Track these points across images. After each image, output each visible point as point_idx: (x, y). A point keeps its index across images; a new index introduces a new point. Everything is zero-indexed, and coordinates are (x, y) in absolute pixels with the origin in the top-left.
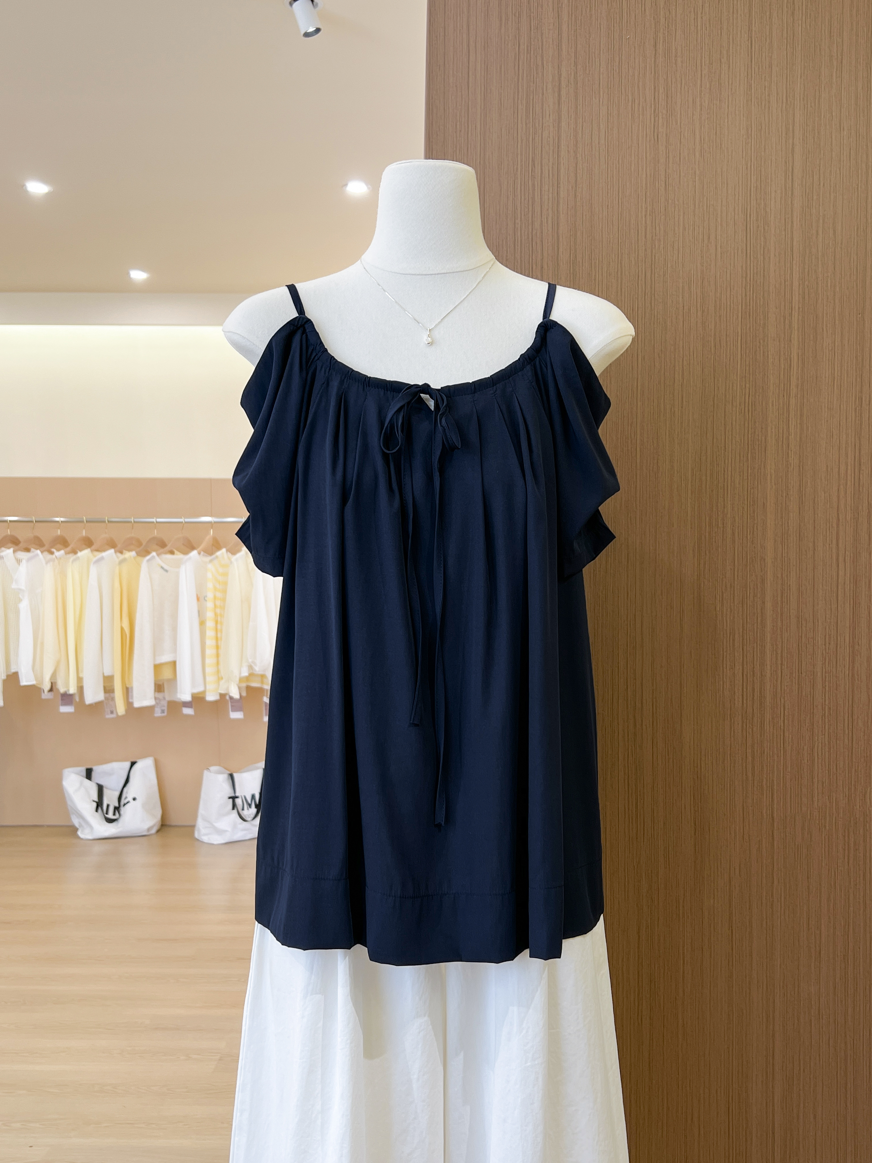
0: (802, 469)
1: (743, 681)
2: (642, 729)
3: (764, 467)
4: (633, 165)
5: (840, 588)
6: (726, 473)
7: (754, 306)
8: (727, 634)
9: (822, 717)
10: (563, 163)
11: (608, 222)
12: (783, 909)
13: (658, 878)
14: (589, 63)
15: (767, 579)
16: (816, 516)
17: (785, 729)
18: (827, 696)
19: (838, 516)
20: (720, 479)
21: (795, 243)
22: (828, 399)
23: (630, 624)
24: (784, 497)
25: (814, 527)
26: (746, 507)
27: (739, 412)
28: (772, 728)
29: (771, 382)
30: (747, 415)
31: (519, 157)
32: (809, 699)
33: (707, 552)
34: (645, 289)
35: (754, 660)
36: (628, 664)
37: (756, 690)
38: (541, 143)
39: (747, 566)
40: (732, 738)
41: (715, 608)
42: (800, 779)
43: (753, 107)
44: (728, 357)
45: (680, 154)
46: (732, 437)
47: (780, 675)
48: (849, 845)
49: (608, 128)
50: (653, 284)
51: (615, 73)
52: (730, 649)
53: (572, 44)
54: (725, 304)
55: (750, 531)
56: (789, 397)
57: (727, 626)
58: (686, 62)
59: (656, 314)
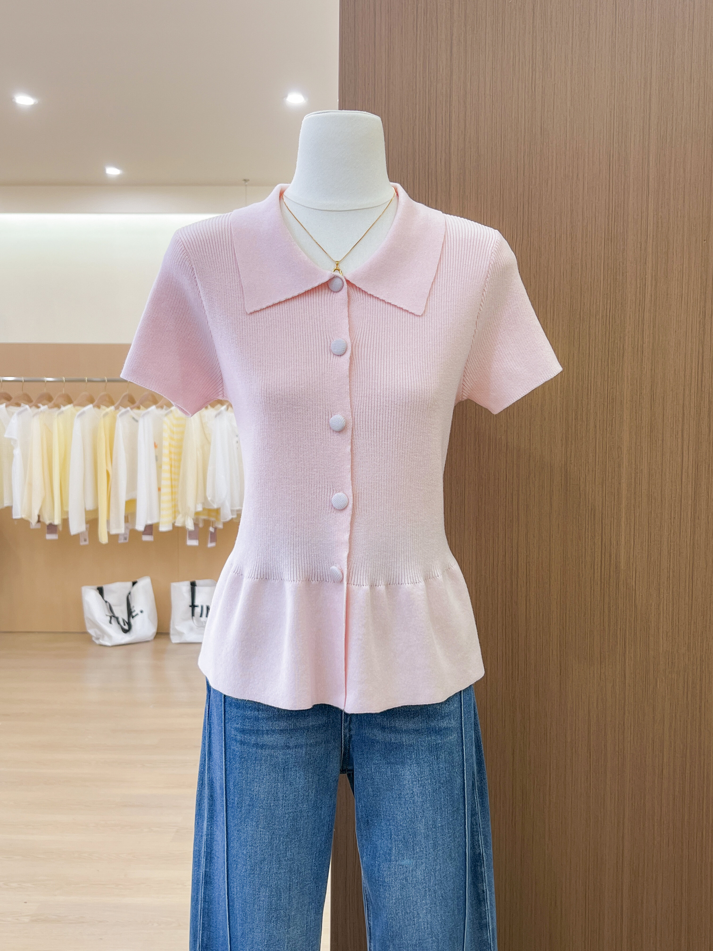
0: (653, 372)
1: (602, 548)
2: (517, 589)
3: (622, 370)
4: (514, 113)
5: (684, 471)
8: (589, 510)
10: (455, 111)
12: (632, 736)
13: (529, 710)
14: (477, 24)
15: (623, 464)
16: (665, 412)
17: (636, 590)
18: (671, 560)
19: (683, 412)
20: (584, 380)
21: (651, 179)
22: (677, 313)
24: (638, 395)
28: (625, 587)
29: (629, 298)
30: (608, 327)
31: (417, 106)
32: (657, 564)
33: (573, 441)
34: (523, 219)
37: (612, 557)
38: (436, 94)
40: (592, 596)
42: (648, 629)
44: (593, 278)
47: (633, 544)
48: (687, 683)
52: (591, 522)
55: (609, 424)
57: (589, 503)
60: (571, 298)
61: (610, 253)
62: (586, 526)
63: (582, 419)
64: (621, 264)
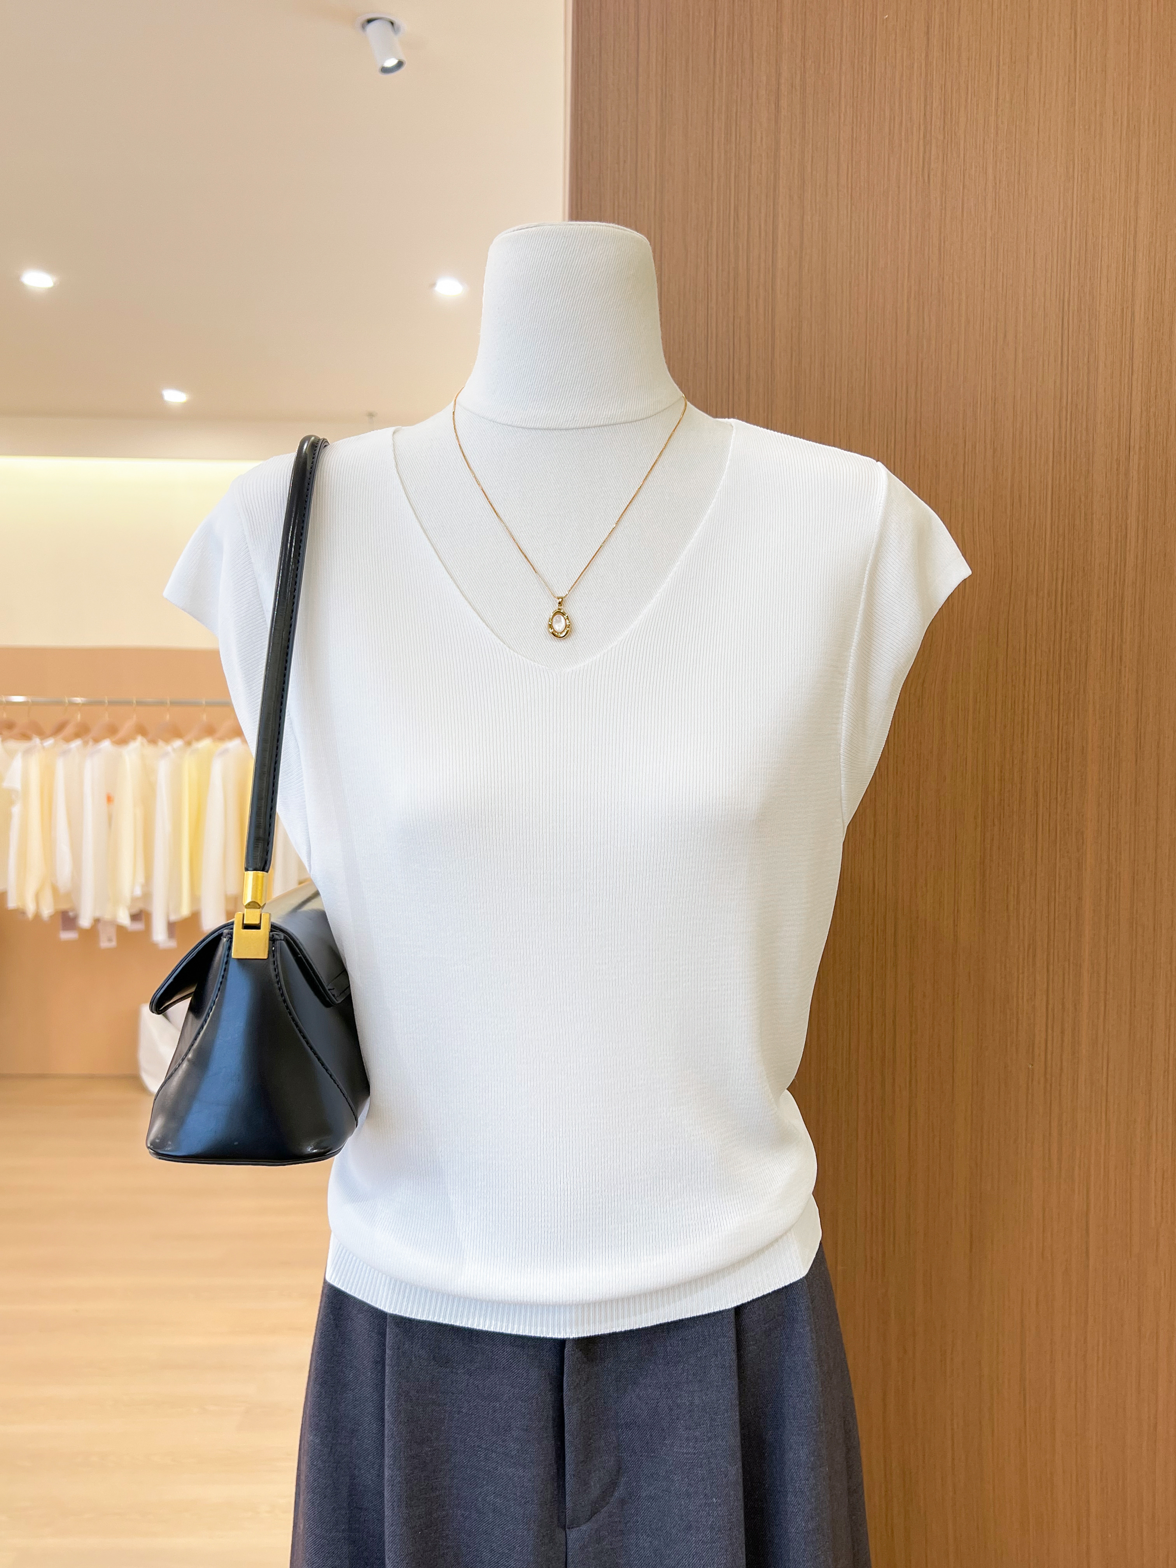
6: (1026, 700)
7: (1073, 443)
9: (1165, 1072)
11: (850, 308)
23: (878, 930)
25: (1158, 784)
26: (1056, 752)
27: (1047, 606)
35: (1064, 987)
36: (874, 991)
39: (1056, 843)
41: (1007, 906)
43: (1077, 133)
45: (963, 204)
46: (1036, 646)
49: (852, 160)
50: (919, 404)
51: (864, 73)
53: (797, 26)
54: (1028, 440)
56: (1124, 584)
58: (975, 59)
59: (922, 453)
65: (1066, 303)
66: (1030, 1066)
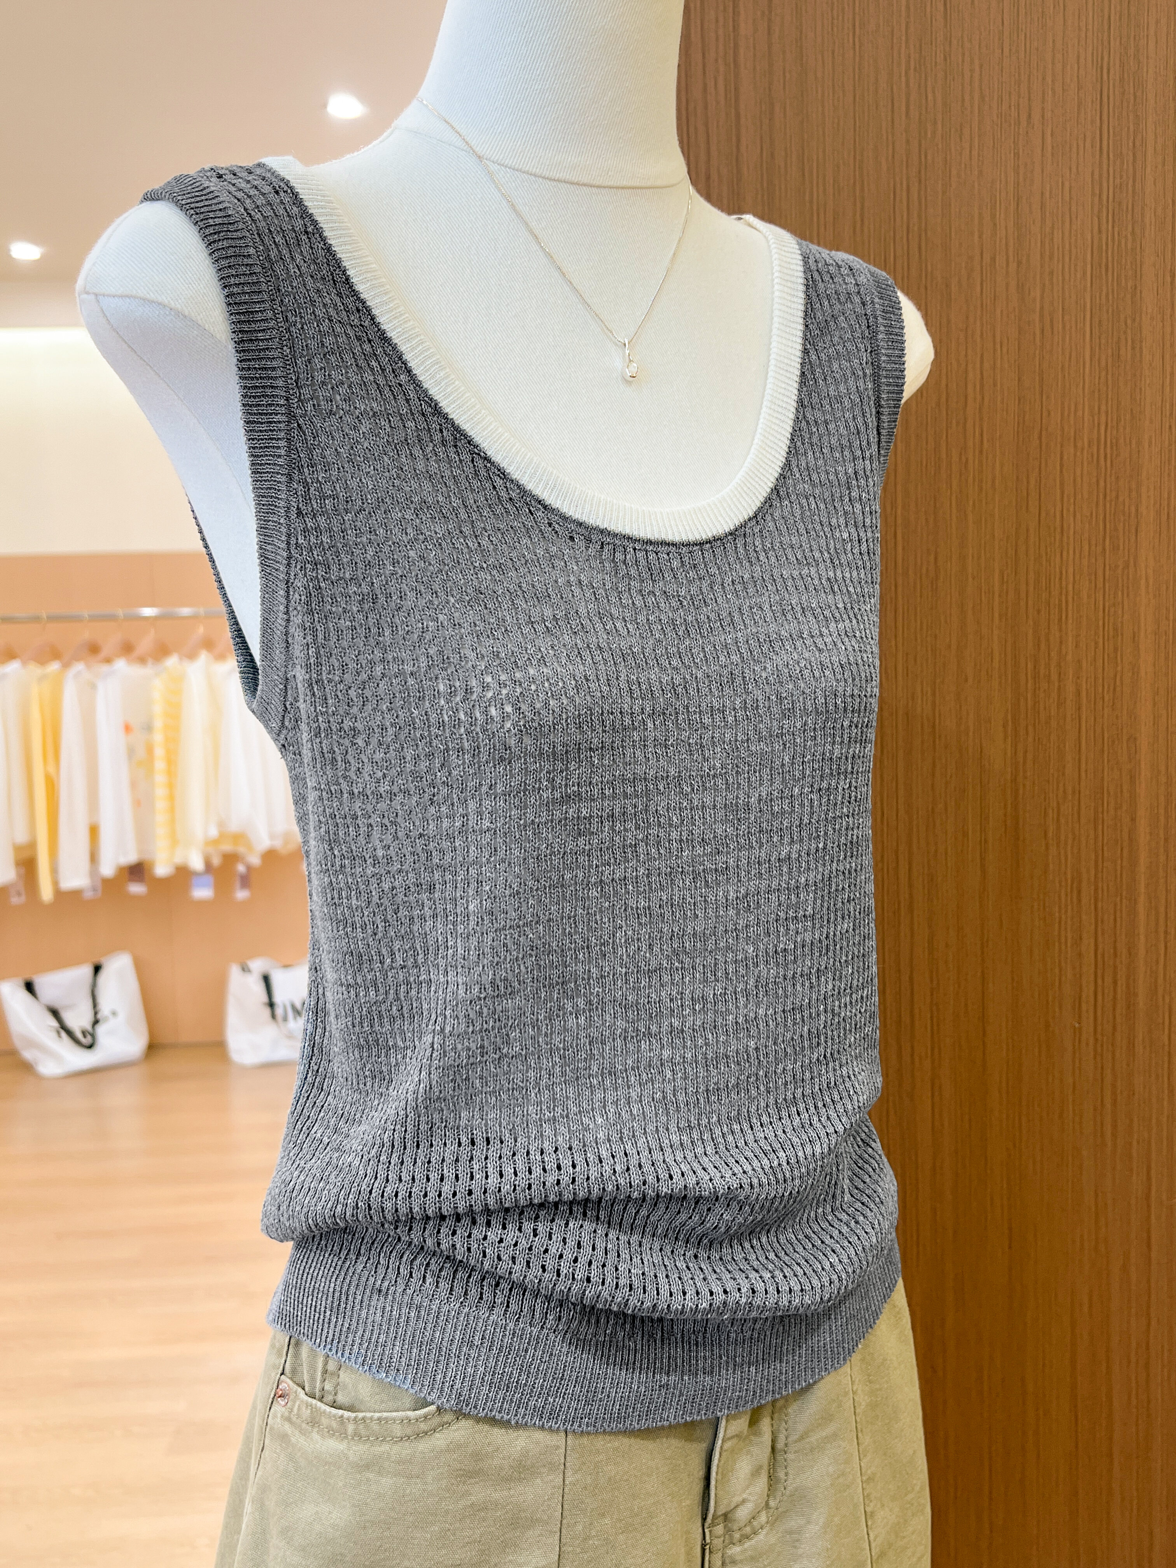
60: (1019, 400)
61: (1103, 297)
62: (1060, 918)
63: (1049, 676)
64: (1129, 322)
65: (1105, 71)
66: (1077, 1025)
